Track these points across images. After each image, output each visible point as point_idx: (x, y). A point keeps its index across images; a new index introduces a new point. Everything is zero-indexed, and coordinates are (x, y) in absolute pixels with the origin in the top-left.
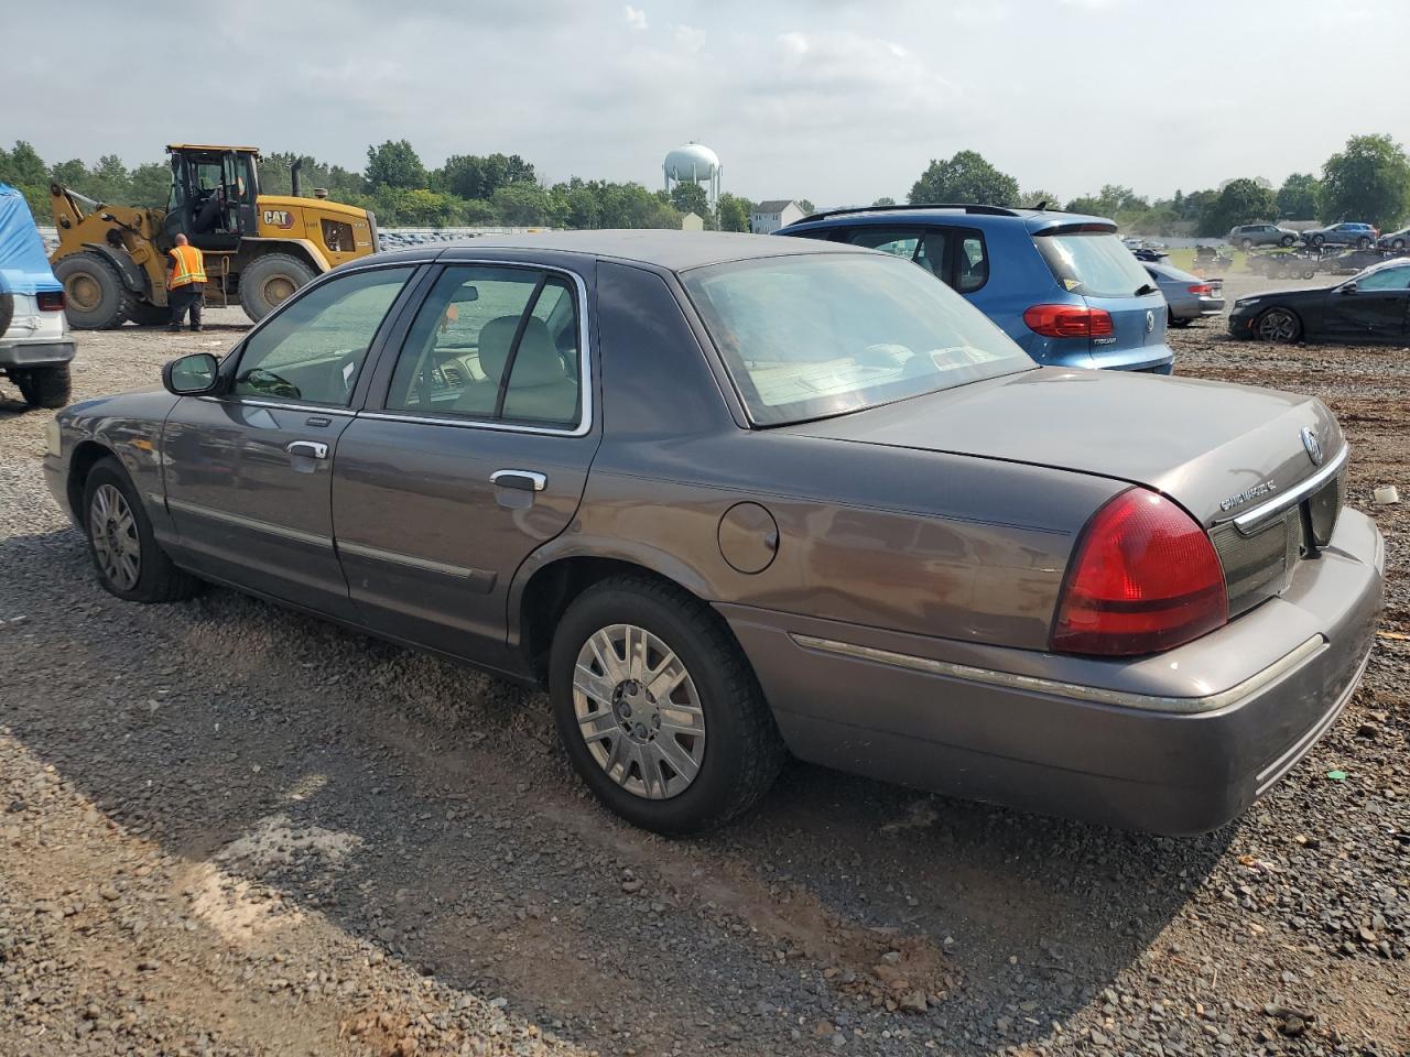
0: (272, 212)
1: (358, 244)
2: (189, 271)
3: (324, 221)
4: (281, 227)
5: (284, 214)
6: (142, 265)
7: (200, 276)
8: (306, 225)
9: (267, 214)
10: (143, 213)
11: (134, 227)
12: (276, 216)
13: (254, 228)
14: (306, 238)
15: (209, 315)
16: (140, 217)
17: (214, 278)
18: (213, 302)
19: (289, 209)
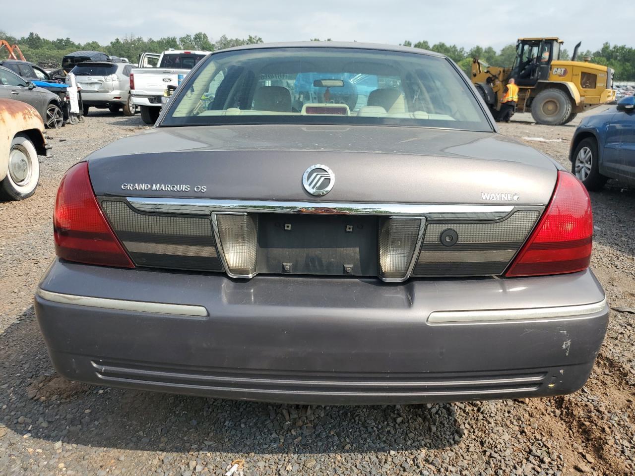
0: (558, 69)
1: (598, 85)
2: (513, 95)
3: (583, 74)
4: (560, 76)
5: (563, 70)
6: (496, 93)
7: (516, 99)
8: (573, 75)
9: (555, 70)
10: (502, 70)
11: (497, 76)
12: (559, 71)
13: (546, 77)
14: (572, 81)
15: (516, 116)
16: (500, 72)
17: (521, 99)
18: (520, 110)
19: (566, 67)
